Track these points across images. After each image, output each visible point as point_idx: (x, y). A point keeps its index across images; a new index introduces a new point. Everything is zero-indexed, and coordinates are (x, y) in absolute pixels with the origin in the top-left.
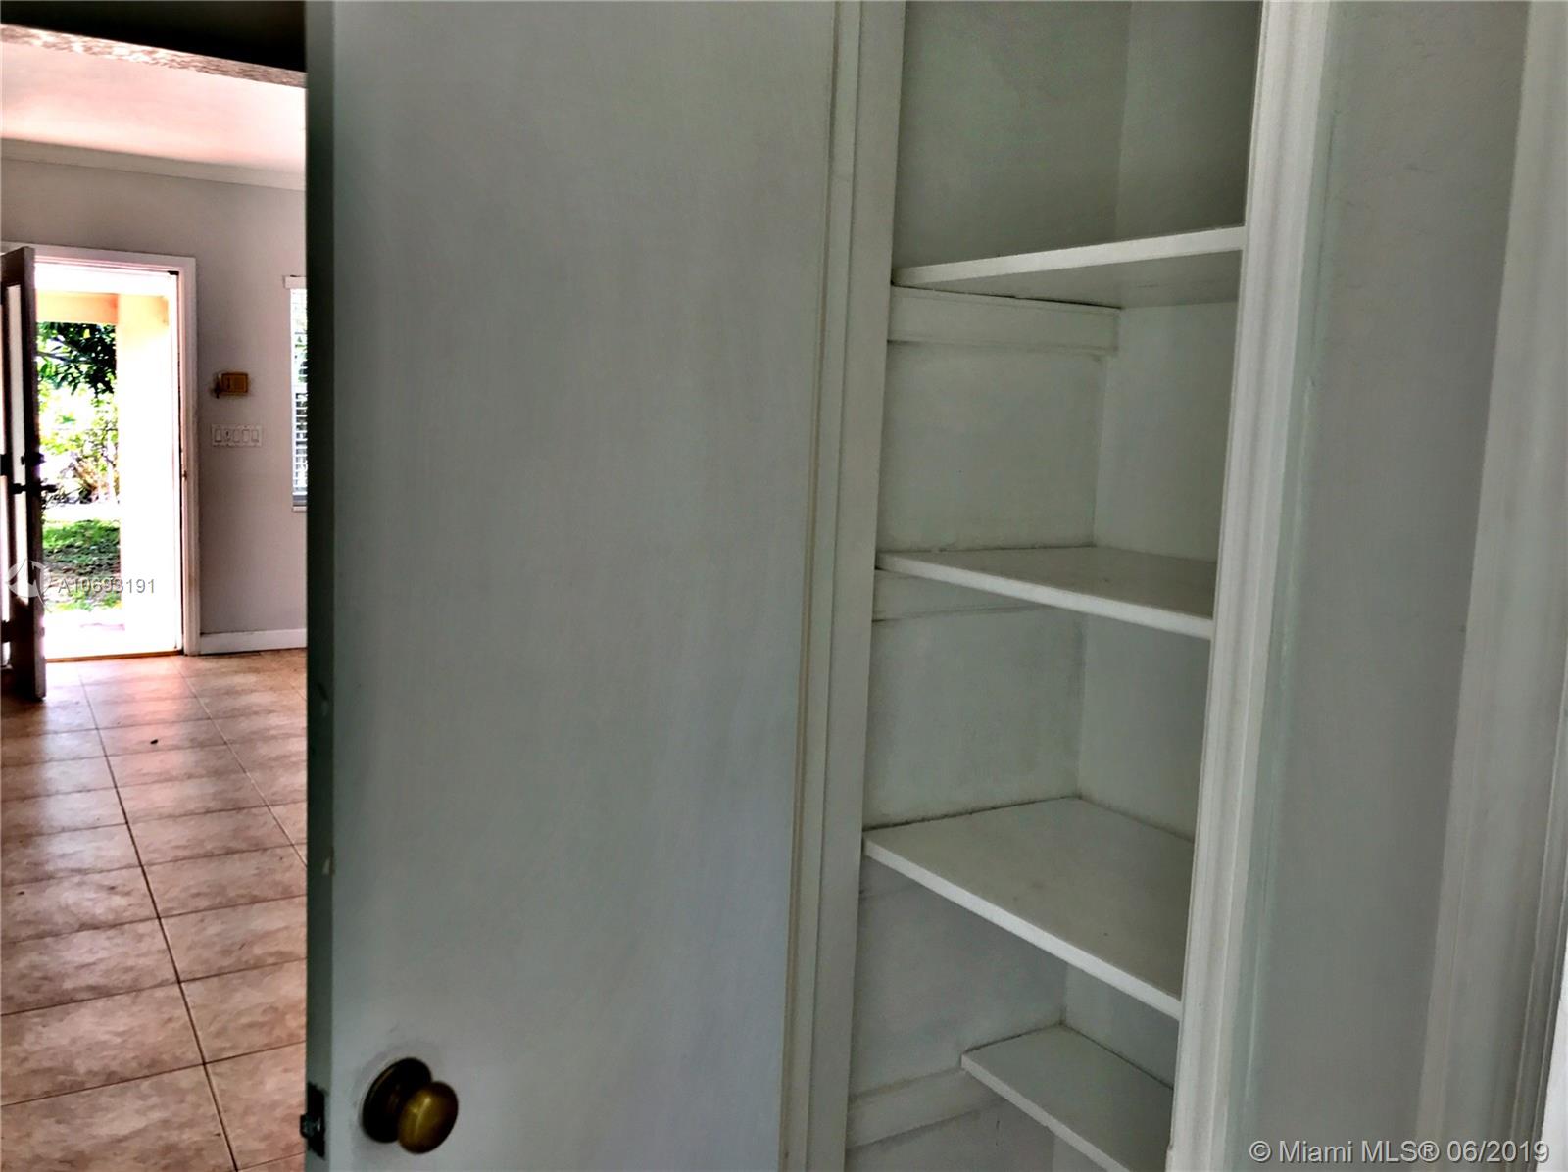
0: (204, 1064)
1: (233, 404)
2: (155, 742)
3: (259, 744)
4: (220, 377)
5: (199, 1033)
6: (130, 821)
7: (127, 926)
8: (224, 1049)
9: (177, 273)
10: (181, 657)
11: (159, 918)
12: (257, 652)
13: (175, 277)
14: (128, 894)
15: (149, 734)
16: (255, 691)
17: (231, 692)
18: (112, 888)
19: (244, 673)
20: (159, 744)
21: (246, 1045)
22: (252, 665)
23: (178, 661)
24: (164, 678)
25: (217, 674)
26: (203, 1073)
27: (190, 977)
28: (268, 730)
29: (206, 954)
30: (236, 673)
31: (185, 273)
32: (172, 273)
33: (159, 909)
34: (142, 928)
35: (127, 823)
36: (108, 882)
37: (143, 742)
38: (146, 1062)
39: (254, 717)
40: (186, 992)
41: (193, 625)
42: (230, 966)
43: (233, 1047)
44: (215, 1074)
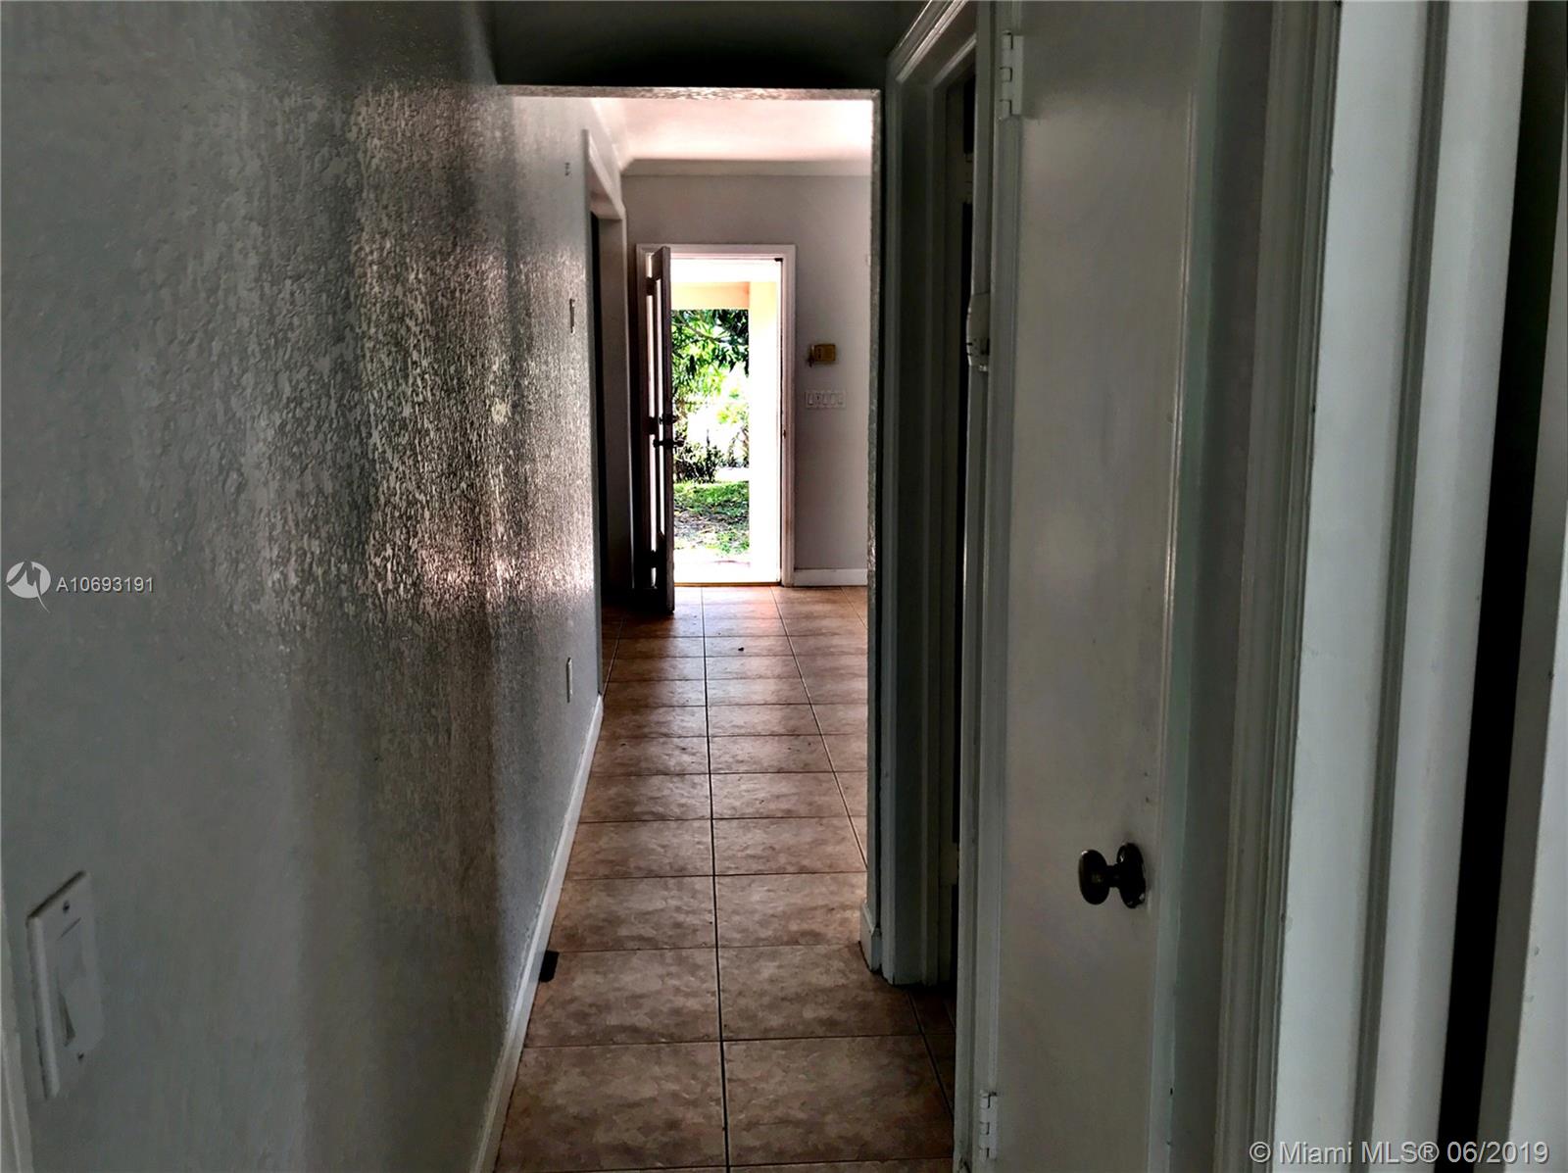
0: (714, 876)
1: (820, 371)
2: (742, 649)
3: (819, 658)
4: (813, 348)
5: (716, 855)
6: (709, 704)
7: (687, 776)
8: (729, 868)
9: (780, 260)
10: (779, 588)
11: (710, 774)
12: (839, 587)
13: (779, 262)
14: (694, 754)
15: (738, 643)
16: (829, 617)
17: (809, 617)
18: (684, 749)
19: (823, 602)
20: (745, 651)
21: (746, 868)
22: (831, 597)
23: (776, 591)
24: (762, 603)
25: (802, 603)
26: (711, 881)
27: (719, 817)
28: (830, 647)
29: (737, 804)
30: (818, 602)
31: (787, 260)
32: (777, 260)
33: (711, 768)
34: (696, 779)
35: (706, 706)
36: (682, 745)
37: (733, 649)
38: (676, 867)
39: (821, 637)
40: (715, 826)
41: (789, 563)
42: (749, 814)
43: (737, 868)
44: (719, 883)
